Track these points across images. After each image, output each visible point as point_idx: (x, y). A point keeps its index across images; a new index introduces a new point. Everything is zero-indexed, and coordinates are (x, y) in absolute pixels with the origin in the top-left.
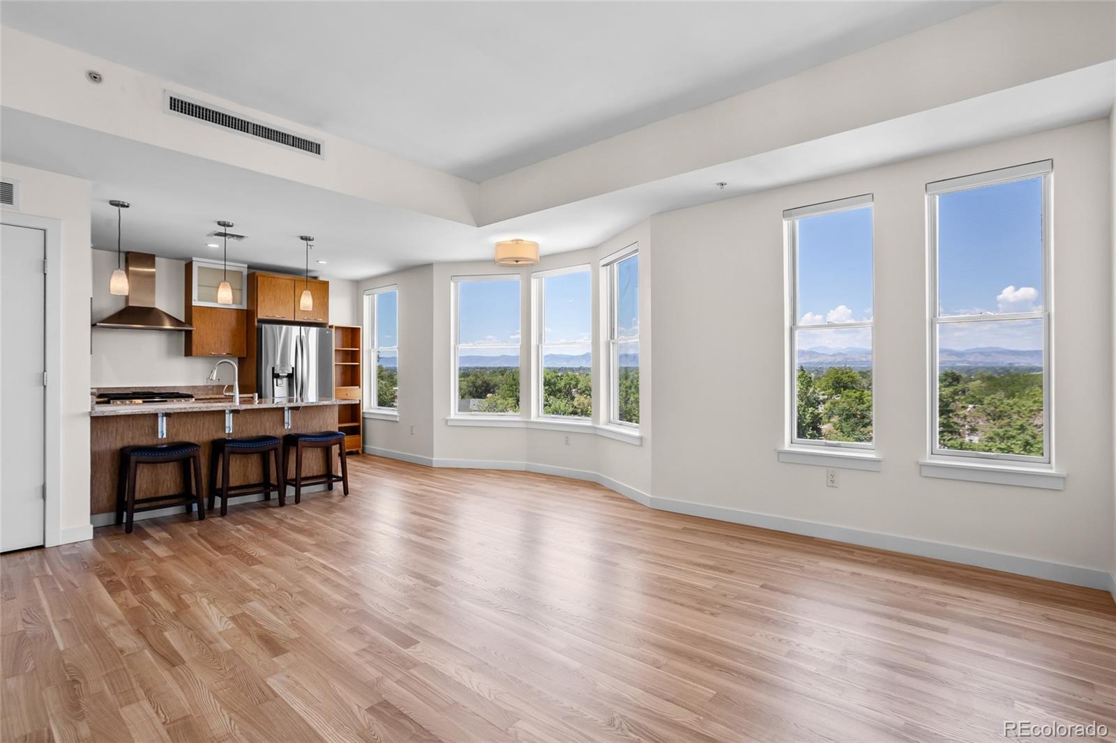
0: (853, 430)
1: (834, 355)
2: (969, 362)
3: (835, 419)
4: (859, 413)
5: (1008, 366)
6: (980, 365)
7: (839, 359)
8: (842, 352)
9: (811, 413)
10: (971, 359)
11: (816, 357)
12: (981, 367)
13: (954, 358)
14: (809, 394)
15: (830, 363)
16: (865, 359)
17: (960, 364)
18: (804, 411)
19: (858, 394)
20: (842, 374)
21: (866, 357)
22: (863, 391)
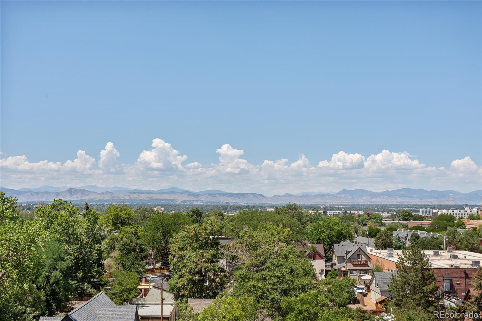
0: (133, 264)
1: (102, 194)
2: (202, 201)
3: (116, 254)
4: (138, 247)
5: (226, 204)
6: (209, 203)
7: (107, 197)
8: (109, 190)
9: (98, 250)
10: (203, 199)
11: (88, 195)
12: (210, 206)
13: (192, 198)
14: (95, 231)
15: (99, 201)
16: (128, 198)
17: (196, 203)
18: (90, 248)
19: (133, 230)
20: (121, 211)
21: (129, 196)
22: (137, 227)
